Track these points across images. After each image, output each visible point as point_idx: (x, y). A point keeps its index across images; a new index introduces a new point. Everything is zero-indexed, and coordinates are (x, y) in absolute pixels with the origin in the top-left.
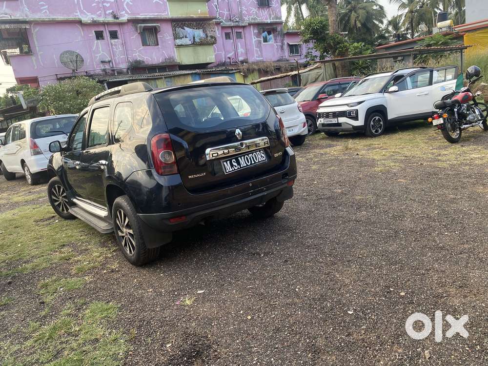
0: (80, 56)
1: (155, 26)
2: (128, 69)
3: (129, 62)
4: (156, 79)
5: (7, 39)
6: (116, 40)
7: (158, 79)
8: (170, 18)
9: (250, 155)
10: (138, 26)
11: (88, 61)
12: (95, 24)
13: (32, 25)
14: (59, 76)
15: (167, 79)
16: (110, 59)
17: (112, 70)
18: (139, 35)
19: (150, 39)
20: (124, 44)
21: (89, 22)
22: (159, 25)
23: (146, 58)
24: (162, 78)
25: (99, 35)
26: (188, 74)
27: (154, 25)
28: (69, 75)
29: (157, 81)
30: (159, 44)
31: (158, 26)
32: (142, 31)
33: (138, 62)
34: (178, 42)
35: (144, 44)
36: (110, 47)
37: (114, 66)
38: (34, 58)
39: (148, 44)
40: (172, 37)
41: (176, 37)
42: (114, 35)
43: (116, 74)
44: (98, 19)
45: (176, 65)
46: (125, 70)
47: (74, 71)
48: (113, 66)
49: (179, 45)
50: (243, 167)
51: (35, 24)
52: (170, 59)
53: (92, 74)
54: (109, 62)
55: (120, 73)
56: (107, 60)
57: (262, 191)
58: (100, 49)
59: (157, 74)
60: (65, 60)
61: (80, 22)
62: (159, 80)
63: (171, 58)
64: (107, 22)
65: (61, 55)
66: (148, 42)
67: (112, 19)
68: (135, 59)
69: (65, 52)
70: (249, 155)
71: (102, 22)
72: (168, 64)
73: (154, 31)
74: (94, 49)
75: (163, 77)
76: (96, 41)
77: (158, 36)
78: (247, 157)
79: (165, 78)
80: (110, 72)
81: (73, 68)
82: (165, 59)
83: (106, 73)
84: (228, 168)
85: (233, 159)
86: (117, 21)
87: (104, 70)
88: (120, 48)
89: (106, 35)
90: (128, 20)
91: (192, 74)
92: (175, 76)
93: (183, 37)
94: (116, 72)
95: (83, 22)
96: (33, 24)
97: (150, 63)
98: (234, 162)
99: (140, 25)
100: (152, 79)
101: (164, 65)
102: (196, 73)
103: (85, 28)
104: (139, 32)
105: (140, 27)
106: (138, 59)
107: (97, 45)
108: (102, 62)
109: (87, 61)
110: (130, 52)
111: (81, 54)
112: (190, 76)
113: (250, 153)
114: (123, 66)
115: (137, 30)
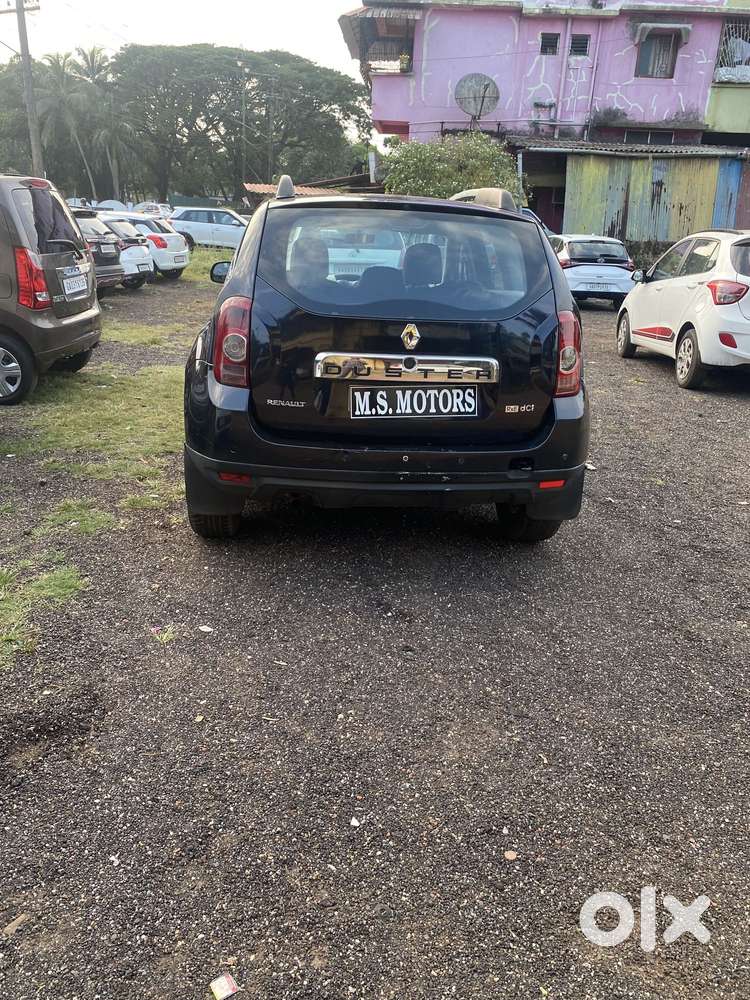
0: (496, 87)
1: (679, 29)
2: (586, 127)
3: (592, 109)
4: (632, 158)
5: (384, 40)
6: (580, 58)
7: (636, 158)
8: (724, 11)
9: (433, 392)
10: (640, 28)
11: (511, 99)
12: (549, 16)
13: (429, 13)
14: (446, 126)
15: (658, 163)
16: (554, 100)
17: (551, 126)
18: (636, 49)
19: (659, 62)
20: (595, 69)
21: (537, 11)
22: (689, 26)
23: (632, 105)
24: (647, 158)
25: (549, 44)
26: (715, 157)
27: (678, 26)
28: (462, 127)
29: (634, 163)
30: (677, 73)
31: (685, 28)
32: (644, 40)
33: (612, 114)
34: (724, 74)
35: (641, 71)
36: (564, 72)
37: (558, 118)
38: (412, 83)
39: (650, 73)
40: (712, 61)
41: (724, 59)
42: (580, 46)
43: (556, 137)
44: (557, 6)
45: (697, 131)
46: (578, 130)
47: (474, 118)
48: (555, 117)
49: (722, 83)
50: (401, 414)
51: (434, 10)
52: (688, 114)
53: (509, 129)
54: (551, 106)
55: (566, 134)
56: (547, 102)
57: (438, 480)
58: (542, 76)
59: (644, 147)
60: (465, 92)
61: (518, 12)
62: (640, 163)
63: (693, 113)
64: (573, 13)
65: (461, 81)
66: (650, 69)
67: (589, 8)
68: (608, 107)
69: (469, 75)
70: (429, 392)
71: (563, 13)
72: (678, 126)
73: (673, 42)
74: (528, 75)
75: (650, 155)
76: (538, 57)
77: (680, 56)
78: (420, 396)
79: (654, 158)
80: (546, 129)
81: (474, 113)
82: (677, 113)
83: (537, 130)
84: (362, 406)
85: (383, 390)
86: (597, 12)
87: (535, 124)
88: (584, 76)
89: (565, 44)
90: (620, 10)
91: (724, 157)
92: (679, 158)
93: (740, 63)
94: (557, 131)
95: (524, 12)
96: (431, 9)
97: (639, 119)
98: (382, 397)
99: (644, 24)
100: (624, 158)
101: (670, 127)
102: (734, 158)
103: (525, 26)
104: (637, 41)
105: (644, 28)
106: (616, 106)
107: (539, 64)
108: (537, 105)
109: (507, 101)
110: (602, 87)
111: (498, 83)
112: (718, 163)
113: (434, 389)
114: (577, 120)
115: (634, 35)
